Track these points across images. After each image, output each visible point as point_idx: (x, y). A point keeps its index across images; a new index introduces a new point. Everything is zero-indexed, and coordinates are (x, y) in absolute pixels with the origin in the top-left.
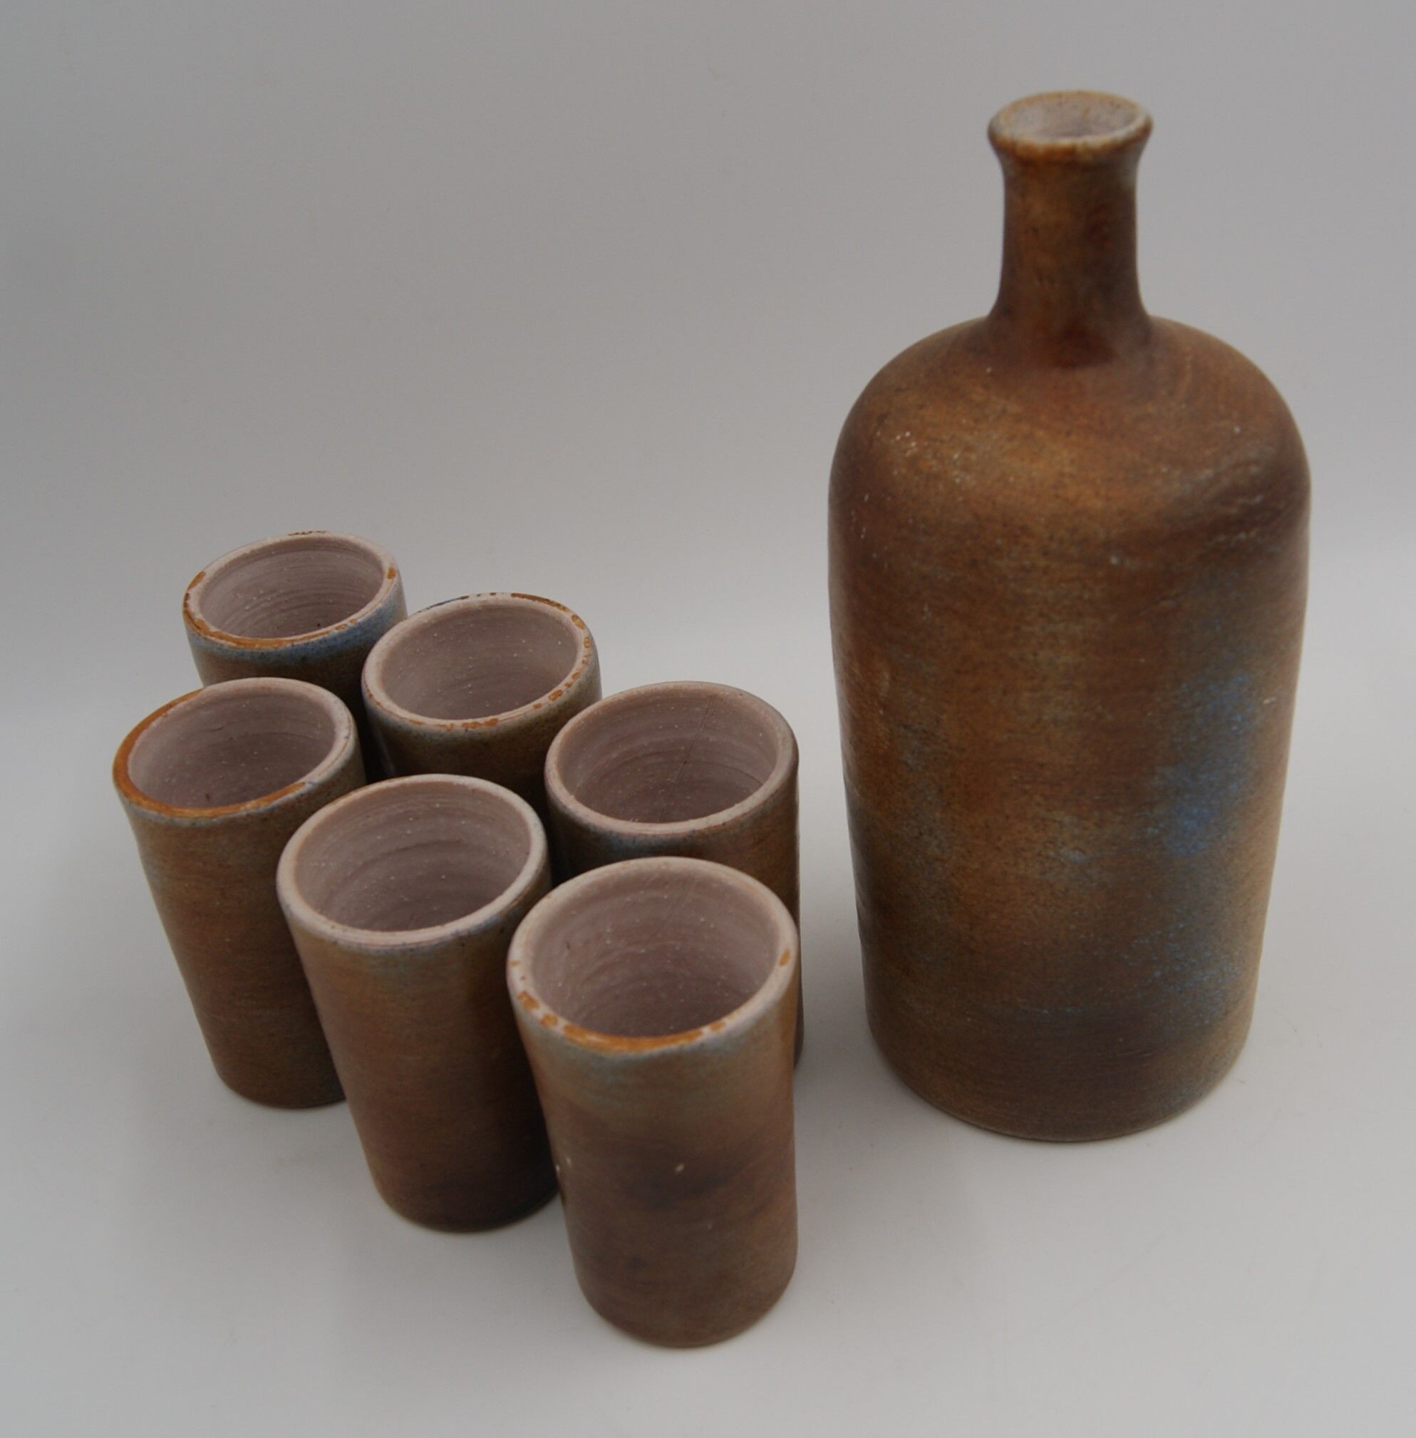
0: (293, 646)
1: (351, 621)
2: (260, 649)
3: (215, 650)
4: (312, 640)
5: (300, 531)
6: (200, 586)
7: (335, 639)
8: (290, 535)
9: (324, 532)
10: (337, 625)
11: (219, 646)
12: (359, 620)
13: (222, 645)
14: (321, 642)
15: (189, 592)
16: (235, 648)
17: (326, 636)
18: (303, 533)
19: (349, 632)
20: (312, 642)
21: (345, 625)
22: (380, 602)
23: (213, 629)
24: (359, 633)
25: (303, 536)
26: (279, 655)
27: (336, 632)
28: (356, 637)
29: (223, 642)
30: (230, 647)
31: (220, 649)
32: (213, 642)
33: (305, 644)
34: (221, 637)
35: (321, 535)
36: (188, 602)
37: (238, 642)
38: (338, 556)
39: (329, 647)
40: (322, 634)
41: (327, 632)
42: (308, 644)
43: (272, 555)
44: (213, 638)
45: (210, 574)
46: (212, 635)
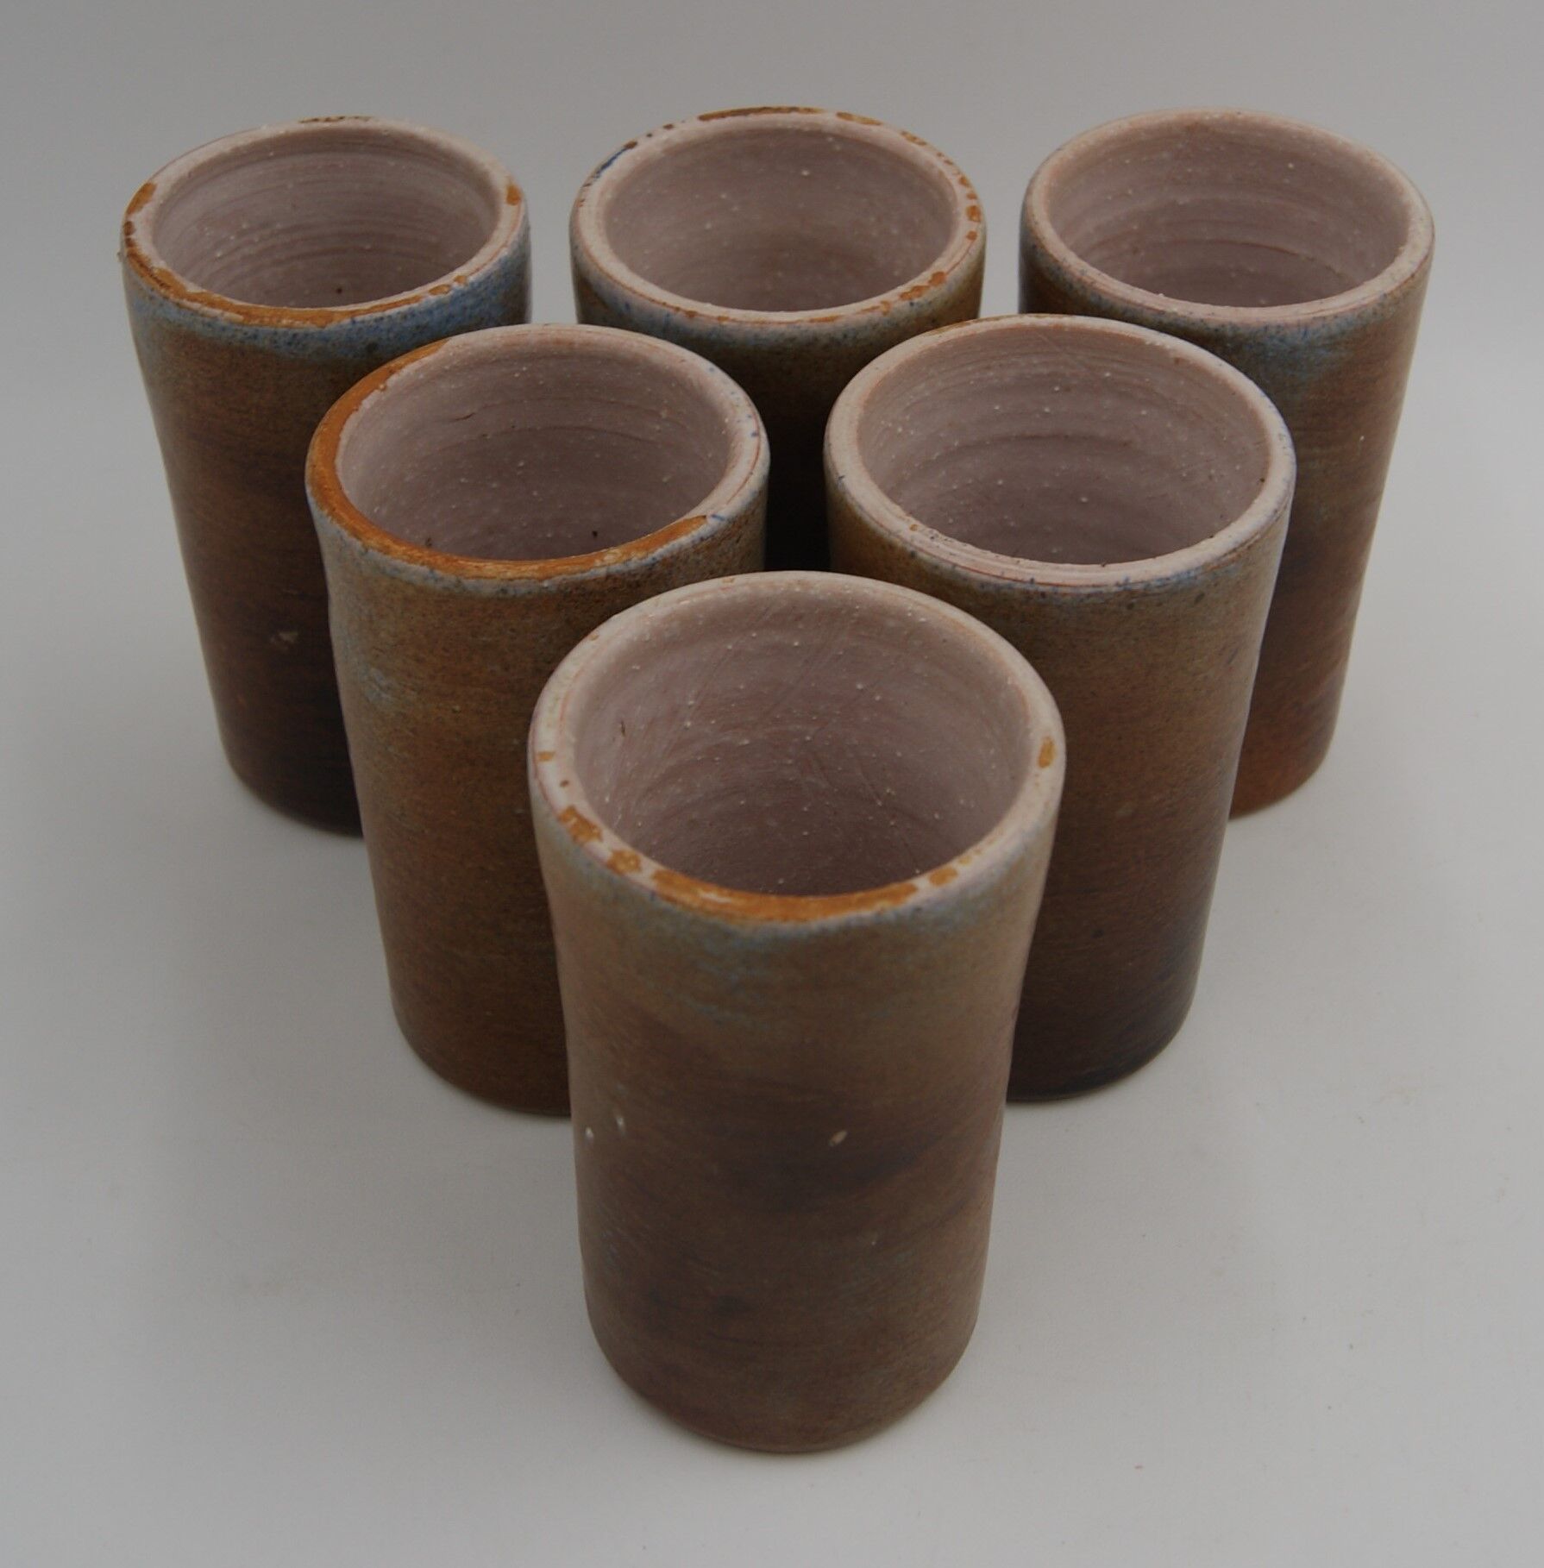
0: (354, 322)
1: (458, 279)
2: (289, 327)
3: (199, 327)
4: (388, 312)
5: (323, 115)
6: (149, 209)
7: (430, 312)
8: (303, 122)
9: (366, 119)
10: (431, 286)
11: (207, 320)
12: (472, 279)
13: (215, 318)
14: (405, 316)
15: (132, 219)
16: (242, 324)
17: (415, 305)
18: (328, 120)
19: (454, 300)
20: (390, 317)
21: (448, 286)
22: (504, 245)
23: (192, 288)
24: (470, 302)
25: (327, 125)
26: (326, 340)
27: (433, 298)
28: (465, 308)
29: (217, 312)
30: (232, 322)
31: (209, 325)
32: (195, 313)
33: (376, 320)
34: (212, 304)
35: (362, 125)
36: (133, 237)
37: (247, 314)
38: (392, 163)
39: (418, 327)
40: (407, 301)
41: (416, 299)
42: (382, 319)
43: (269, 159)
44: (196, 306)
45: (162, 188)
46: (193, 298)
